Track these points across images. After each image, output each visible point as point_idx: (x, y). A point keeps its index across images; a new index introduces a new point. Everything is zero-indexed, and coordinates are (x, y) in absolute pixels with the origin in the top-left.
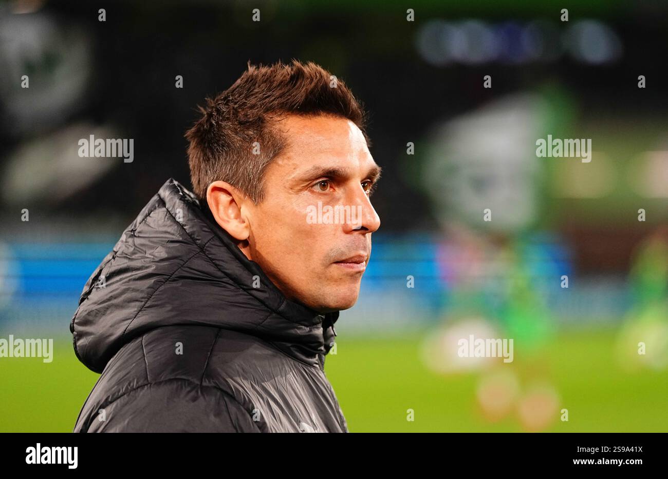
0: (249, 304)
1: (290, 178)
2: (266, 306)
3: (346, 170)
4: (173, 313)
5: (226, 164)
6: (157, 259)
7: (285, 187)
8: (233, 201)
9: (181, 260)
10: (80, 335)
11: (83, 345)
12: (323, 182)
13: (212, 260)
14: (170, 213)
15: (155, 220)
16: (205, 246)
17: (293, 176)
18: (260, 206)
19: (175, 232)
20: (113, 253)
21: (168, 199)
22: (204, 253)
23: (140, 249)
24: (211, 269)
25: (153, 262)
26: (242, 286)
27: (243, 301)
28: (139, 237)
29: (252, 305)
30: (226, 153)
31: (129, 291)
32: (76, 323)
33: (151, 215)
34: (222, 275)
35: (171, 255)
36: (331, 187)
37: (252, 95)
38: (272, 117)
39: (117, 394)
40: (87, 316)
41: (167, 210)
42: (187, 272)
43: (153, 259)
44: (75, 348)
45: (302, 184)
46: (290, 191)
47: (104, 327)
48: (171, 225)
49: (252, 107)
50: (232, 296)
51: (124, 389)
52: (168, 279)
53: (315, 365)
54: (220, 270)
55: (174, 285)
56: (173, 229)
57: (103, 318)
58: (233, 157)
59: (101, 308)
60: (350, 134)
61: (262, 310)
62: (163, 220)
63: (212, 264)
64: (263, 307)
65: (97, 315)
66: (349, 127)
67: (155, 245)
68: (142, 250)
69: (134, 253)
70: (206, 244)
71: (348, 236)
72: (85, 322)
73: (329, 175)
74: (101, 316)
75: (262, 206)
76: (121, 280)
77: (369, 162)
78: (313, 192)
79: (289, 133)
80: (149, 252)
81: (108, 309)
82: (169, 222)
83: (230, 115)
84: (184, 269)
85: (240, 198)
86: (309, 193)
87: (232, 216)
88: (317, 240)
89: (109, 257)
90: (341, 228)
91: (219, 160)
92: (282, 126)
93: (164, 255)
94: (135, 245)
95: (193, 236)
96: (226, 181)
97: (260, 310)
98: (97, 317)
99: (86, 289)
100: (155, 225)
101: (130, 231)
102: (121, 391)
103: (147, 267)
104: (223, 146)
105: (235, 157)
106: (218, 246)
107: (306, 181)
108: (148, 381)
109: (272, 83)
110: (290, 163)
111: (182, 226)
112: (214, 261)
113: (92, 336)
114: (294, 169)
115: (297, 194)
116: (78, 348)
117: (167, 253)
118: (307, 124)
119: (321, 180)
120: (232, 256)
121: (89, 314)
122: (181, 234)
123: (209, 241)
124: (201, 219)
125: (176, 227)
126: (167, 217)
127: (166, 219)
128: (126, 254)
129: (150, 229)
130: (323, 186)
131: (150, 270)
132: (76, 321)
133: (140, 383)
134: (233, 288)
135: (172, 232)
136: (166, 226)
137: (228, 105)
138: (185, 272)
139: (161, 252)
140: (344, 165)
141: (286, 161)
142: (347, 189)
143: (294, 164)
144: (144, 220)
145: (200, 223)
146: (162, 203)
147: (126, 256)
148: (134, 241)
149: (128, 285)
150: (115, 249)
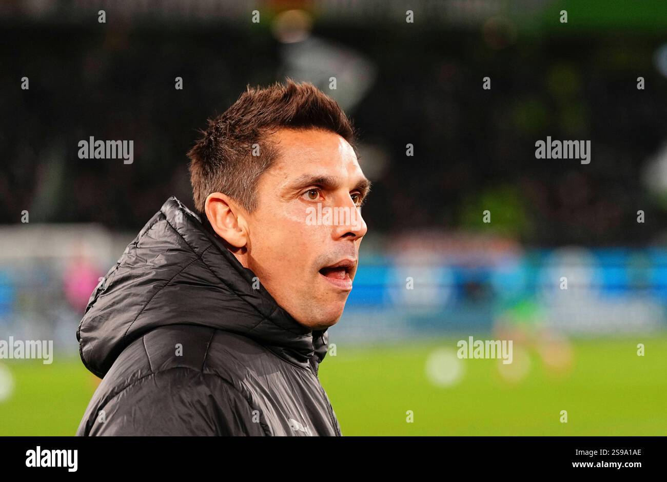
0: (244, 309)
1: (282, 187)
2: (259, 312)
3: (334, 178)
4: (170, 315)
5: (223, 176)
6: (157, 266)
7: (277, 195)
8: (229, 211)
9: (180, 266)
10: (86, 341)
11: (88, 351)
12: (312, 190)
13: (208, 266)
14: (170, 225)
15: (156, 232)
16: (202, 253)
17: (284, 185)
18: (254, 215)
19: (174, 242)
20: (117, 265)
21: (169, 212)
22: (202, 260)
23: (141, 258)
24: (207, 275)
25: (153, 269)
26: (237, 292)
27: (237, 306)
28: (140, 248)
29: (246, 310)
30: (223, 165)
31: (130, 296)
32: (82, 330)
33: (152, 228)
34: (218, 281)
35: (169, 262)
36: (321, 196)
37: (249, 112)
38: (266, 131)
39: (122, 385)
40: (92, 323)
41: (168, 221)
42: (184, 277)
43: (153, 266)
44: (81, 354)
45: (293, 191)
46: (282, 199)
47: (107, 331)
48: (170, 236)
49: (248, 122)
50: (227, 301)
51: (129, 380)
52: (166, 284)
53: (307, 369)
54: (216, 276)
55: (172, 289)
56: (172, 239)
57: (107, 322)
58: (230, 169)
59: (104, 313)
60: (340, 147)
61: (255, 315)
62: (163, 231)
63: (209, 271)
64: (257, 313)
65: (101, 321)
66: (339, 141)
67: (155, 254)
68: (143, 259)
69: (135, 263)
70: (204, 252)
71: (337, 242)
72: (90, 328)
73: (318, 183)
74: (105, 322)
75: (256, 215)
76: (123, 287)
77: (359, 174)
78: (302, 200)
79: (281, 145)
80: (150, 260)
81: (110, 314)
82: (169, 233)
83: (226, 130)
84: (182, 275)
85: (236, 208)
86: (299, 201)
87: (231, 225)
88: (307, 247)
89: (114, 268)
90: (329, 235)
91: (217, 173)
92: (275, 138)
93: (164, 262)
94: (137, 255)
95: (191, 245)
96: (223, 192)
97: (252, 315)
98: (101, 322)
99: (92, 299)
100: (155, 237)
101: (133, 244)
102: (126, 383)
103: (148, 274)
104: (220, 160)
105: (232, 169)
106: (215, 254)
107: (297, 188)
108: (151, 371)
109: (267, 101)
110: (282, 173)
111: (181, 236)
112: (211, 268)
113: (96, 341)
114: (286, 178)
115: (288, 202)
116: (84, 354)
117: (167, 260)
118: (299, 136)
119: (310, 188)
120: (229, 264)
121: (93, 320)
122: (180, 242)
123: (206, 249)
124: (199, 229)
125: (175, 236)
126: (167, 228)
127: (166, 230)
128: (129, 264)
129: (151, 240)
130: (313, 194)
131: (150, 276)
132: (82, 328)
133: (144, 374)
134: (228, 293)
135: (172, 241)
136: (166, 236)
137: (225, 122)
138: (182, 277)
139: (161, 260)
140: (332, 175)
141: (277, 171)
142: (336, 198)
143: (285, 174)
144: (146, 232)
145: (198, 232)
146: (163, 216)
147: (127, 265)
148: (136, 252)
149: (129, 291)
150: (119, 262)
